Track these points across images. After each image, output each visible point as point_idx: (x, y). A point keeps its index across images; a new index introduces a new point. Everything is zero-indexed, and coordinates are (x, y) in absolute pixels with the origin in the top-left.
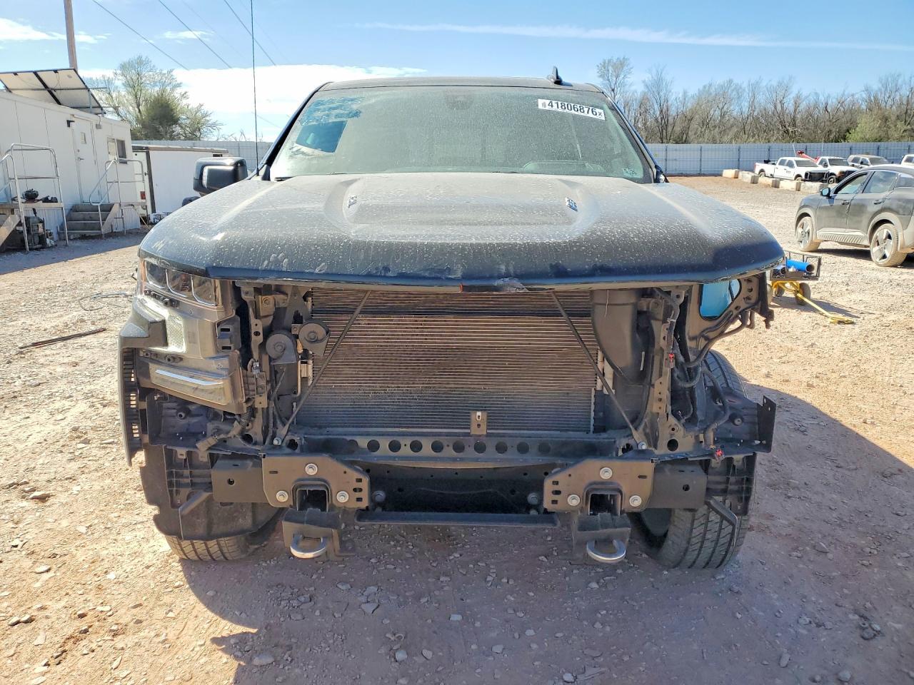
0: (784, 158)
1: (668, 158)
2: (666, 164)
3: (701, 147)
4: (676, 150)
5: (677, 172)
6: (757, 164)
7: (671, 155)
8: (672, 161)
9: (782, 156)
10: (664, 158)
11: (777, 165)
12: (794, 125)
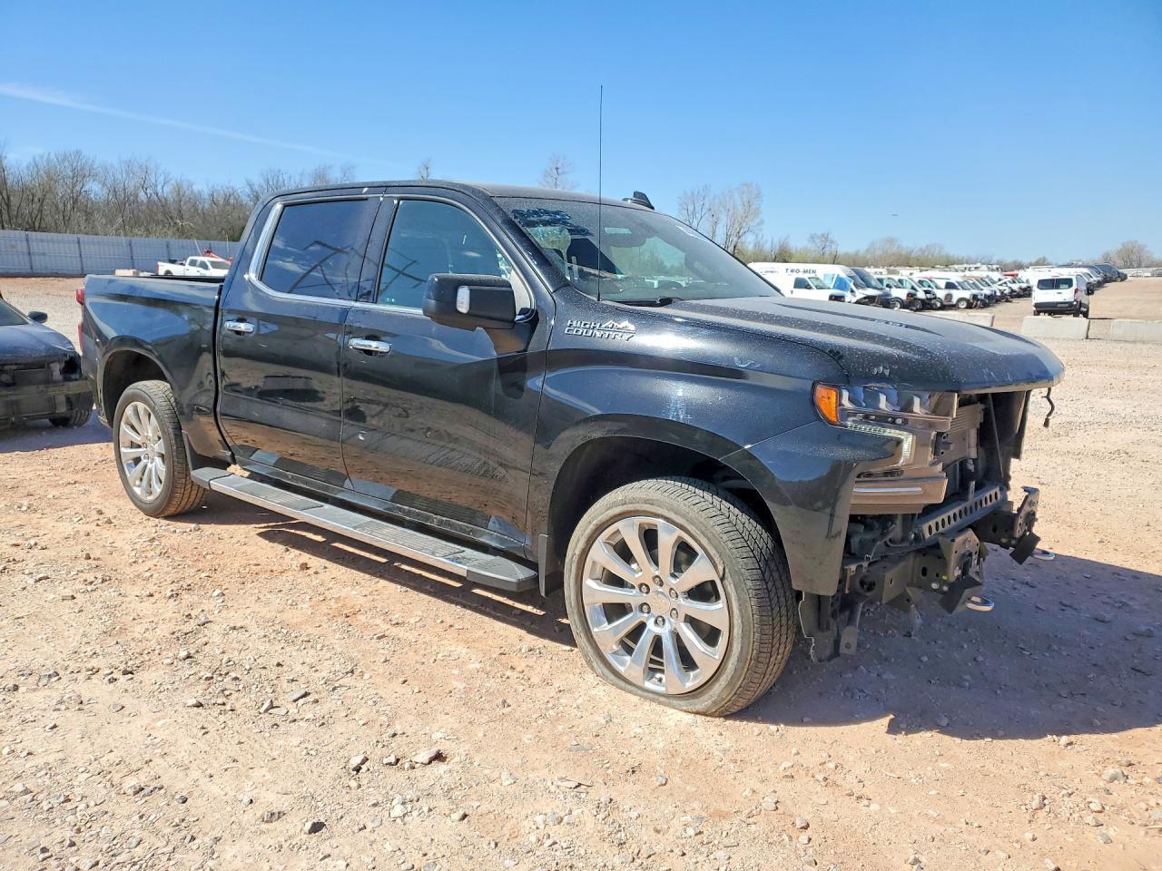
0: (194, 258)
1: (32, 251)
2: (31, 259)
3: (79, 239)
4: (42, 241)
5: (49, 271)
6: (159, 263)
7: (35, 247)
8: (40, 255)
9: (192, 255)
10: (25, 250)
11: (187, 266)
12: (181, 218)
